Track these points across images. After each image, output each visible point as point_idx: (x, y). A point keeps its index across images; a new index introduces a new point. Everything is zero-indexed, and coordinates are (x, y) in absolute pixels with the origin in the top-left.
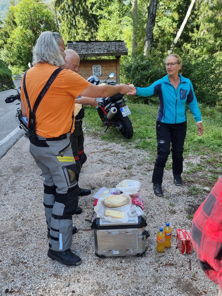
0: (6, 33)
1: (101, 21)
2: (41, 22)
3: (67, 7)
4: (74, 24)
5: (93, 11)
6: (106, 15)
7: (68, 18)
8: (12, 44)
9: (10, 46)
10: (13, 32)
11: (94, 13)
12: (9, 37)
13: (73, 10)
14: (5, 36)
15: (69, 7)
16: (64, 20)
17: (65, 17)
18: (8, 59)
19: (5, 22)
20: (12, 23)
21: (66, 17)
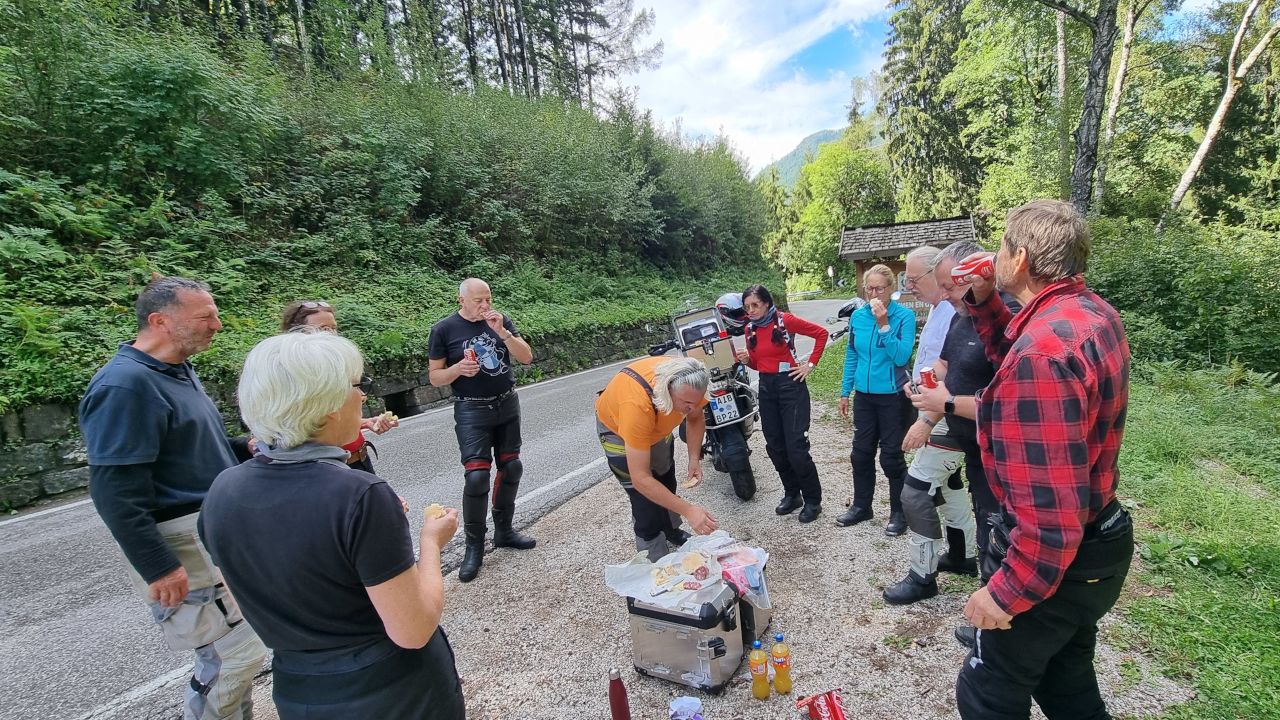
0: (793, 213)
1: (990, 169)
2: (862, 186)
3: (913, 151)
4: (930, 182)
5: (971, 151)
6: (1003, 154)
7: (914, 170)
8: (801, 233)
9: (798, 237)
10: (806, 211)
11: (976, 154)
12: (798, 221)
13: (928, 154)
14: (792, 219)
15: (918, 149)
16: (906, 177)
17: (908, 170)
18: (793, 261)
19: (793, 195)
20: (805, 195)
21: (911, 170)
